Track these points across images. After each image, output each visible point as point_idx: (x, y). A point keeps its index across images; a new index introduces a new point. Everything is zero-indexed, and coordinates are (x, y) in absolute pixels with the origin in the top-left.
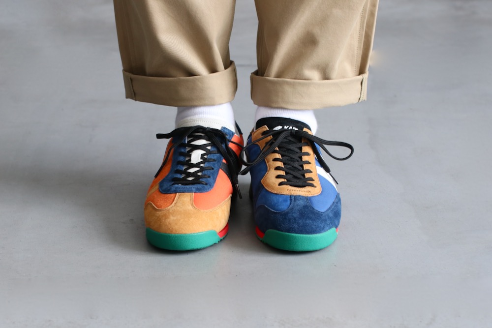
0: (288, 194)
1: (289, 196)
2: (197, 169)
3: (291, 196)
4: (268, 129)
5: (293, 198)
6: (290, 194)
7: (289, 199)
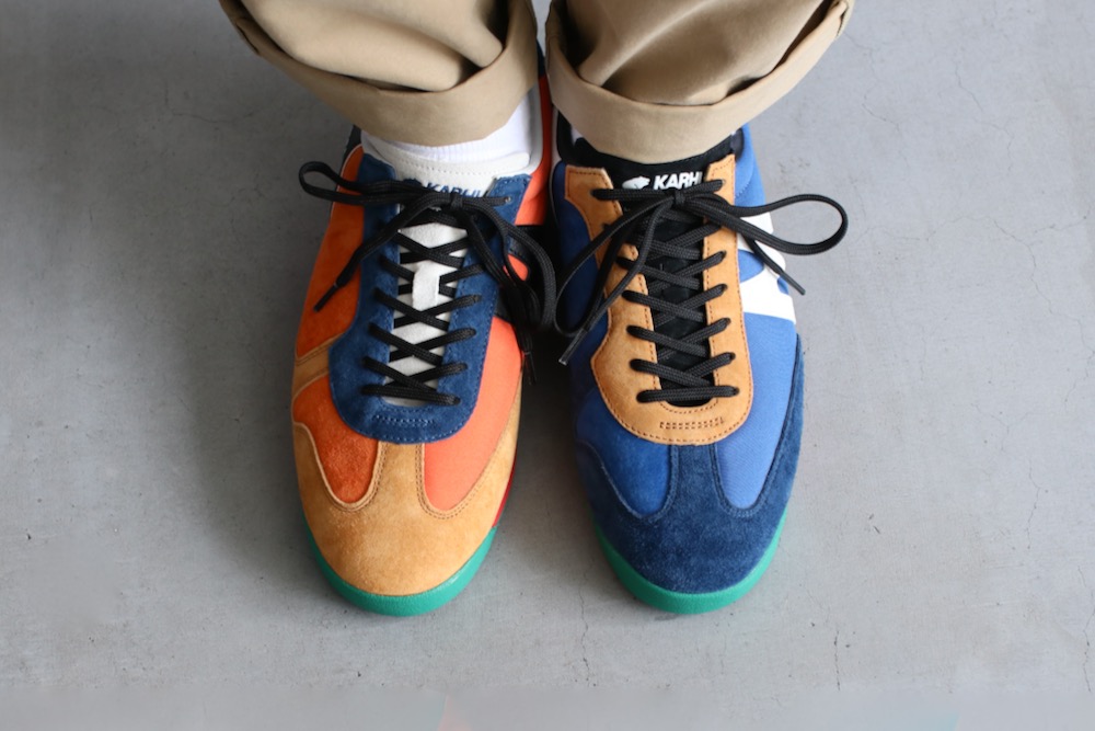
0: (661, 441)
1: (665, 449)
2: (432, 332)
3: (670, 446)
4: (611, 187)
5: (674, 453)
6: (666, 442)
7: (665, 458)
